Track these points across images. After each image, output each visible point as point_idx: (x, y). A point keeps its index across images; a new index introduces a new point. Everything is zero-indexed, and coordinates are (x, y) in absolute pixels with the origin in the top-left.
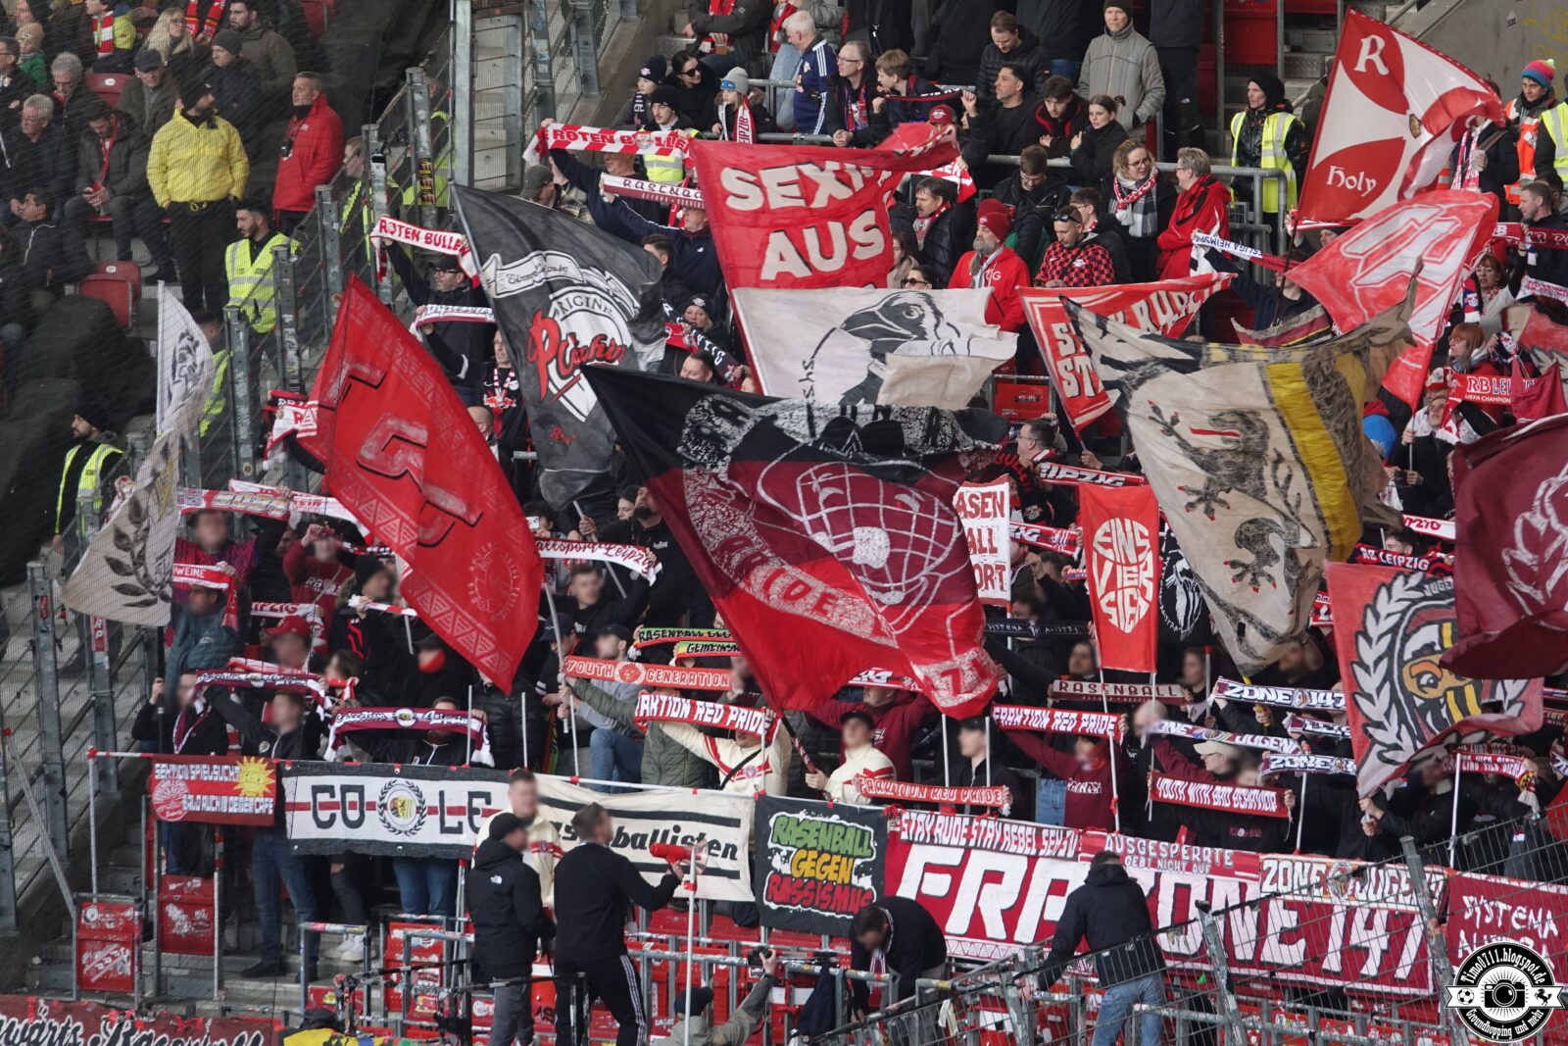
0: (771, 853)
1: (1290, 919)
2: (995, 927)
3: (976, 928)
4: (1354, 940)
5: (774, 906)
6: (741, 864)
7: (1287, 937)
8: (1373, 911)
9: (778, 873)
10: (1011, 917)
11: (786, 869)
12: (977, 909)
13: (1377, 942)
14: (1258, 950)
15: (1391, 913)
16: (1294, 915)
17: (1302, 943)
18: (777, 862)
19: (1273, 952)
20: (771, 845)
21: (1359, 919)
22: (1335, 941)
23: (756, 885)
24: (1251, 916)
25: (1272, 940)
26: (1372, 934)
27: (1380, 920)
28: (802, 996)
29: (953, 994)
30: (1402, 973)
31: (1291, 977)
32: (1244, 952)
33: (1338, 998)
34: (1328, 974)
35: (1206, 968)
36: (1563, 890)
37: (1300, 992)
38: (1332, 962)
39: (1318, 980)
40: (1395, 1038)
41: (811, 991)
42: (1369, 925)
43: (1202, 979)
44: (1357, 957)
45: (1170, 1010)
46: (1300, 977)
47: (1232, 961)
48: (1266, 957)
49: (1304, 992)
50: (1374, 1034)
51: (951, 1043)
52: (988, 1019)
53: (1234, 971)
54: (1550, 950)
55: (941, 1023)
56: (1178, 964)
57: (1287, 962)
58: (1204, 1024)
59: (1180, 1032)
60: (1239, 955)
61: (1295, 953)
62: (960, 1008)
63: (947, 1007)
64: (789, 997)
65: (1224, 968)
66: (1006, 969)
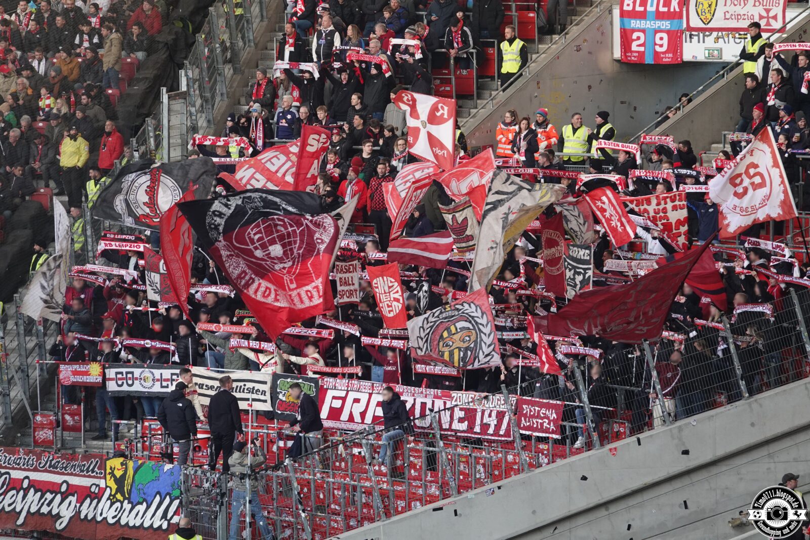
0: (279, 393)
1: (462, 414)
2: (357, 418)
3: (351, 419)
4: (485, 421)
5: (279, 412)
6: (268, 397)
7: (461, 420)
8: (491, 411)
9: (281, 400)
10: (363, 415)
11: (284, 399)
12: (351, 412)
13: (493, 422)
14: (450, 425)
15: (498, 411)
16: (463, 412)
17: (466, 423)
18: (281, 396)
19: (456, 426)
20: (278, 390)
21: (486, 414)
22: (478, 421)
23: (273, 405)
24: (448, 413)
25: (456, 421)
26: (491, 419)
27: (494, 414)
28: (290, 443)
29: (343, 442)
30: (502, 433)
31: (463, 434)
32: (446, 426)
33: (479, 442)
34: (476, 433)
35: (432, 432)
36: (558, 402)
37: (466, 440)
38: (477, 429)
39: (473, 436)
40: (500, 455)
41: (292, 442)
42: (490, 416)
43: (431, 436)
44: (486, 427)
45: (421, 446)
46: (466, 435)
47: (441, 429)
48: (454, 427)
49: (467, 440)
50: (492, 454)
51: (343, 460)
52: (356, 451)
53: (442, 433)
54: (554, 424)
55: (339, 453)
56: (422, 431)
57: (461, 429)
58: (432, 452)
59: (423, 454)
60: (444, 427)
61: (464, 426)
62: (346, 448)
63: (341, 447)
64: (285, 444)
65: (439, 432)
66: (362, 433)
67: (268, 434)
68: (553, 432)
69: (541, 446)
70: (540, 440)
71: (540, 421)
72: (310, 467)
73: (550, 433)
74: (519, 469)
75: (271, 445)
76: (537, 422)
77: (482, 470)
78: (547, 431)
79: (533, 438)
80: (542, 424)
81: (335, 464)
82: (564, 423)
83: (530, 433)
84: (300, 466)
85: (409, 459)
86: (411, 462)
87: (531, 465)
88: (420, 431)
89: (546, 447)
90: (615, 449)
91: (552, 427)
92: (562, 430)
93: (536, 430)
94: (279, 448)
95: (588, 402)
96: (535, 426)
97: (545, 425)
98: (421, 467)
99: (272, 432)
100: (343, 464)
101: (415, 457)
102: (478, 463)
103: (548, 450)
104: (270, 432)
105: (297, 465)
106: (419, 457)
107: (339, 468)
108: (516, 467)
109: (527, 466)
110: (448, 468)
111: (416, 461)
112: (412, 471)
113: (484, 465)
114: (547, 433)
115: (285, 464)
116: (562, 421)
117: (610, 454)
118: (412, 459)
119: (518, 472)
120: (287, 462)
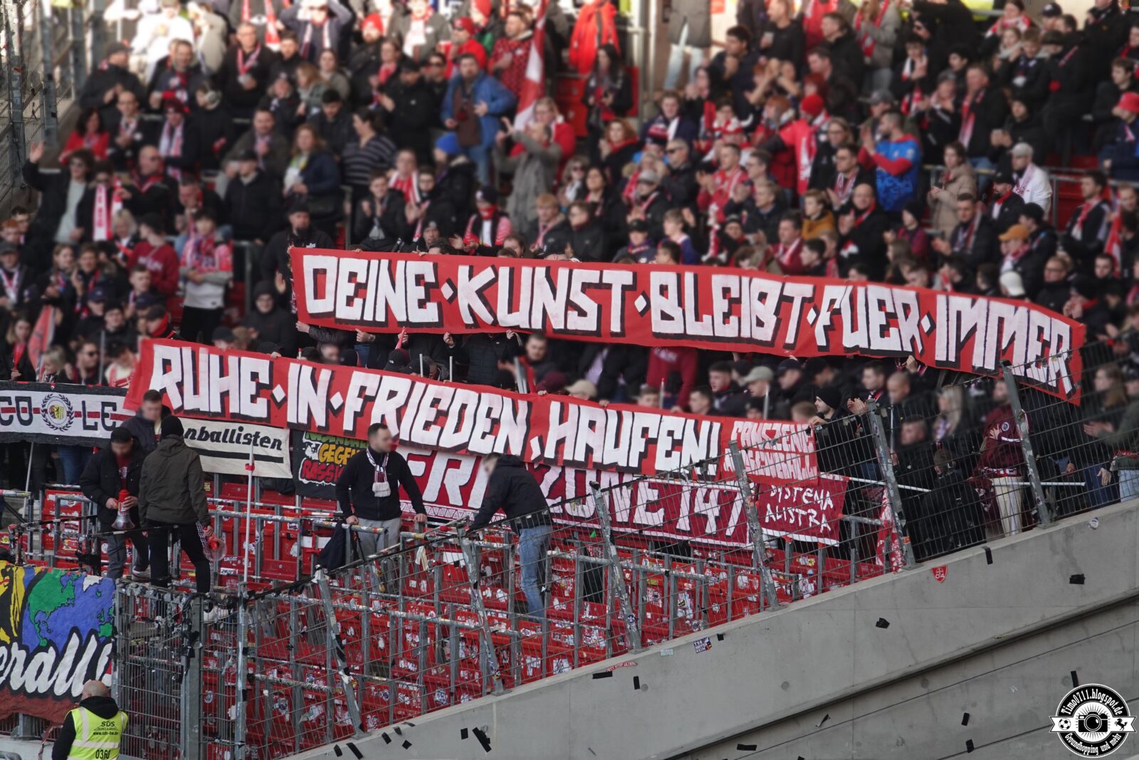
0: (305, 445)
1: (653, 495)
2: (455, 497)
3: (443, 498)
4: (696, 510)
5: (305, 482)
6: (285, 452)
7: (651, 507)
8: (710, 490)
9: (309, 459)
10: (466, 490)
11: (315, 457)
12: (443, 486)
13: (712, 511)
14: (631, 515)
15: (721, 492)
16: (656, 492)
17: (661, 512)
18: (309, 452)
19: (642, 517)
20: (305, 440)
21: (700, 495)
22: (684, 510)
23: (294, 468)
24: (627, 492)
25: (641, 509)
26: (708, 505)
27: (714, 496)
28: (323, 542)
29: (426, 543)
30: (729, 532)
31: (653, 534)
32: (622, 517)
33: (685, 548)
34: (679, 532)
35: (596, 526)
36: (838, 477)
37: (660, 544)
38: (683, 524)
39: (673, 536)
40: (723, 576)
41: (329, 539)
42: (706, 499)
43: (593, 535)
44: (698, 521)
45: (572, 555)
46: (660, 534)
47: (614, 523)
48: (637, 520)
49: (662, 544)
50: (708, 573)
51: (424, 575)
52: (450, 558)
53: (616, 529)
54: (828, 518)
55: (417, 562)
56: (578, 524)
57: (651, 523)
58: (594, 565)
59: (578, 570)
60: (619, 519)
61: (658, 518)
62: (430, 552)
63: (421, 551)
64: (314, 543)
65: (608, 527)
66: (461, 526)
67: (283, 524)
68: (826, 534)
69: (802, 561)
70: (800, 547)
71: (804, 513)
72: (360, 587)
73: (820, 536)
74: (758, 603)
75: (287, 545)
76: (796, 514)
77: (688, 602)
78: (814, 531)
79: (788, 544)
80: (805, 518)
81: (408, 583)
82: (848, 518)
83: (783, 533)
84: (342, 585)
85: (550, 577)
86: (555, 584)
87: (782, 596)
88: (572, 523)
89: (810, 562)
90: (944, 568)
91: (824, 524)
92: (841, 530)
93: (794, 528)
94: (303, 550)
95: (893, 479)
96: (792, 521)
97: (811, 519)
98: (572, 593)
99: (290, 519)
100: (424, 584)
101: (561, 574)
102: (681, 589)
103: (815, 566)
104: (286, 518)
105: (336, 584)
106: (570, 575)
107: (416, 592)
108: (753, 598)
109: (774, 597)
110: (625, 596)
111: (563, 582)
112: (556, 602)
113: (692, 593)
114: (813, 535)
115: (314, 581)
116: (845, 512)
117: (933, 578)
118: (556, 578)
119: (756, 608)
120: (318, 577)
